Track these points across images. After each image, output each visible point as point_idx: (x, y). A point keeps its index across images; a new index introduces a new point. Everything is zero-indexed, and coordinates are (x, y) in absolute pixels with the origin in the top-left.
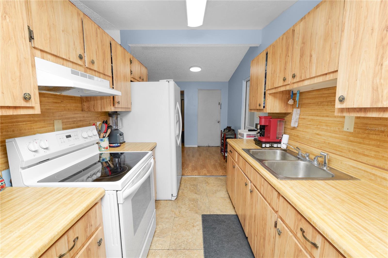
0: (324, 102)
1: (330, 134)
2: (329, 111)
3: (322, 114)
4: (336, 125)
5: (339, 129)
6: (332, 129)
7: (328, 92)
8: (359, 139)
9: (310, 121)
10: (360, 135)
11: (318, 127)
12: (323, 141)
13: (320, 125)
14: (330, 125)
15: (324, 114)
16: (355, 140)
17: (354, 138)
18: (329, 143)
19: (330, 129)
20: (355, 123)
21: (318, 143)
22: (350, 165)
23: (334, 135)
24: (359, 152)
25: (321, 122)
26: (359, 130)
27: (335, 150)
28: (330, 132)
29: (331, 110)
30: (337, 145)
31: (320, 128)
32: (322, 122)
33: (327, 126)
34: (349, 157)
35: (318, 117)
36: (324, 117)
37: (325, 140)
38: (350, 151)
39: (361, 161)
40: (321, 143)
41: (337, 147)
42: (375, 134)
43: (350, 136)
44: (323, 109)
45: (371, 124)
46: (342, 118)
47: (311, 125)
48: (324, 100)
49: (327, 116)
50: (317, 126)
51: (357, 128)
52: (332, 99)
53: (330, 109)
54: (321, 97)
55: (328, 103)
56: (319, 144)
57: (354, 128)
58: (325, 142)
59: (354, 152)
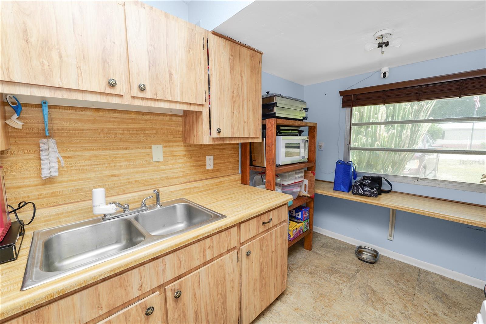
0: (115, 128)
1: (135, 170)
2: (128, 142)
3: (114, 145)
4: (142, 157)
5: (146, 161)
6: (137, 163)
7: (121, 116)
8: (169, 166)
9: (90, 160)
10: (169, 162)
11: (111, 165)
12: (126, 181)
13: (116, 162)
14: (134, 159)
15: (120, 145)
16: (166, 168)
17: (165, 166)
18: (136, 181)
19: (134, 163)
20: (164, 152)
21: (117, 187)
22: (170, 192)
23: (140, 169)
24: (171, 177)
25: (115, 157)
26: (168, 158)
27: (146, 186)
28: (136, 168)
29: (131, 141)
30: (147, 179)
31: (115, 166)
32: (118, 157)
33: (128, 161)
34: (163, 186)
35: (107, 151)
36: (120, 149)
37: (128, 179)
38: (162, 180)
39: (174, 184)
40: (122, 186)
41: (148, 181)
42: (181, 159)
43: (161, 166)
44: (116, 139)
45: (176, 151)
46: (147, 148)
47: (94, 165)
48: (117, 127)
49: (126, 148)
50: (109, 164)
51: (166, 157)
52: (129, 127)
53: (129, 139)
54: (109, 121)
55: (123, 131)
56: (119, 188)
57: (164, 157)
58: (129, 182)
59: (167, 179)
